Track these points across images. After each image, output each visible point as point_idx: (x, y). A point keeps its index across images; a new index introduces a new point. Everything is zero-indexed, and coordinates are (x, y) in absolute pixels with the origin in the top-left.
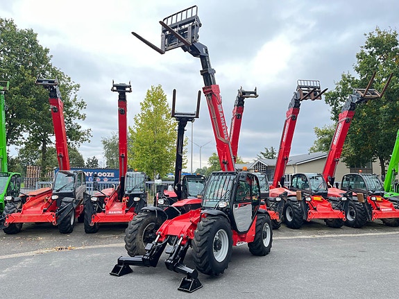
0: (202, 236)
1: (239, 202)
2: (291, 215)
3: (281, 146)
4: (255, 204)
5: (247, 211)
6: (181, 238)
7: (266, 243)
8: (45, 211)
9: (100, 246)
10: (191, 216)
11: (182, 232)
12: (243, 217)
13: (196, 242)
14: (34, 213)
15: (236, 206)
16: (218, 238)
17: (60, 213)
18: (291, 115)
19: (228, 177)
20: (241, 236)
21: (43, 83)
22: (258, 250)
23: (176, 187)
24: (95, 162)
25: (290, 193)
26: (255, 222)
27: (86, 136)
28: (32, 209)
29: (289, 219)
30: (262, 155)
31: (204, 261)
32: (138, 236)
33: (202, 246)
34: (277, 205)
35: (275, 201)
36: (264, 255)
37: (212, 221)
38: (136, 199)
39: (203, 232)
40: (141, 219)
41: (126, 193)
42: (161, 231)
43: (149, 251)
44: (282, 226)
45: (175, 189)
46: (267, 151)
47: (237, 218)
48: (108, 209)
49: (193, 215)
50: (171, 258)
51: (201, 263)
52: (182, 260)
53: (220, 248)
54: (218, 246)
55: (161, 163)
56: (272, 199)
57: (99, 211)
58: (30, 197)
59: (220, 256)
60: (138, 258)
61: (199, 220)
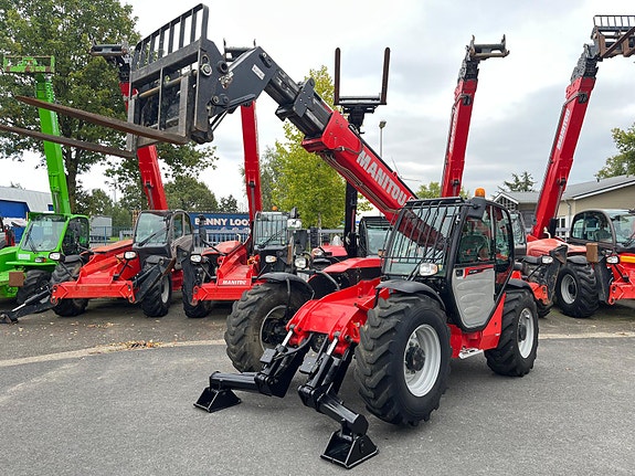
0: (379, 339)
1: (467, 264)
2: (571, 290)
3: (552, 158)
4: (502, 269)
5: (483, 284)
6: (335, 341)
7: (525, 349)
8: (116, 279)
9: (203, 342)
10: (362, 293)
11: (337, 327)
12: (475, 297)
13: (363, 353)
14: (98, 282)
15: (460, 273)
16: (415, 342)
17: (140, 283)
18: (576, 94)
19: (442, 210)
20: (472, 337)
21: (104, 51)
22: (506, 364)
23: (347, 239)
24: (232, 203)
25: (572, 248)
26: (501, 305)
27: (207, 159)
28: (98, 275)
29: (568, 298)
30: (507, 188)
31: (383, 396)
32: (251, 331)
33: (378, 362)
34: (543, 271)
35: (540, 263)
36: (521, 376)
37: (402, 306)
38: (270, 259)
39: (378, 332)
40: (257, 297)
41: (256, 248)
42: (294, 322)
43: (269, 365)
44: (553, 313)
45: (345, 243)
46: (517, 180)
47: (461, 298)
48: (221, 276)
49: (365, 292)
50: (313, 383)
51: (375, 398)
52: (336, 389)
53: (420, 366)
54: (416, 362)
55: (330, 202)
56: (534, 259)
57: (208, 280)
58: (95, 255)
59: (421, 384)
60: (249, 378)
61: (374, 304)
